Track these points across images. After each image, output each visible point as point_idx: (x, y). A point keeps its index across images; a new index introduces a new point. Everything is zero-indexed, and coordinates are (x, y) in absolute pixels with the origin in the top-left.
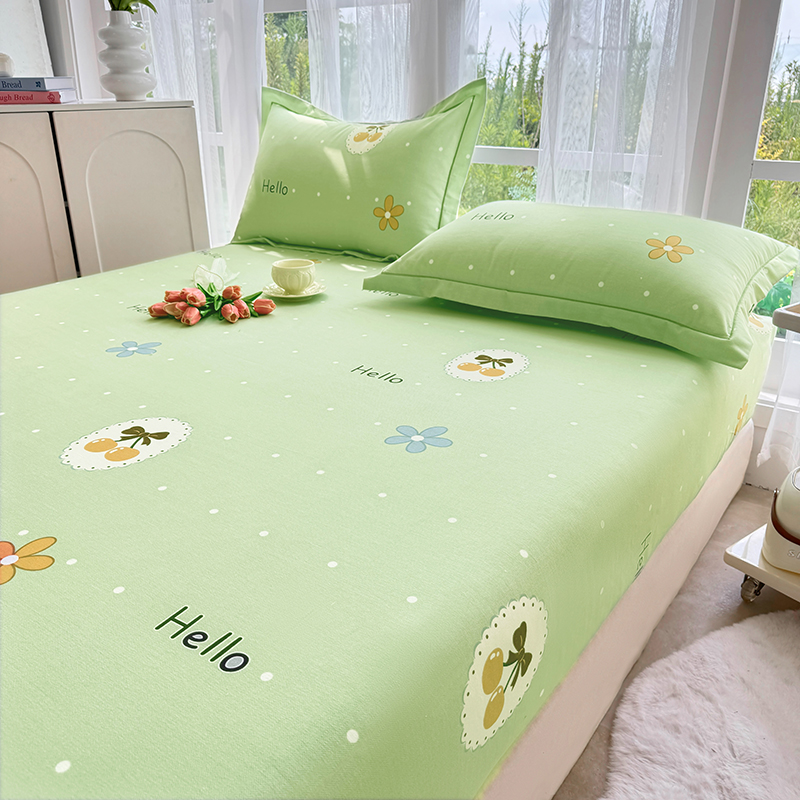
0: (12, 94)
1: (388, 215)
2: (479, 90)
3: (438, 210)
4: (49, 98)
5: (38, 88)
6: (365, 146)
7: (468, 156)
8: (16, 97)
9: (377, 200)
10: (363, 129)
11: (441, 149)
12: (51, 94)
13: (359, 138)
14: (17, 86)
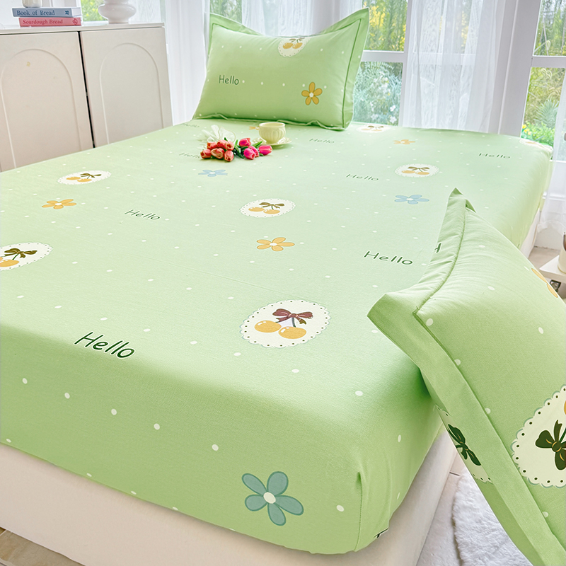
0: (48, 19)
1: (311, 95)
2: (364, 15)
3: (343, 91)
4: (74, 22)
5: (67, 15)
6: (292, 52)
7: (359, 57)
8: (51, 21)
9: (304, 85)
10: (288, 41)
12: (75, 19)
13: (287, 46)
14: (51, 14)
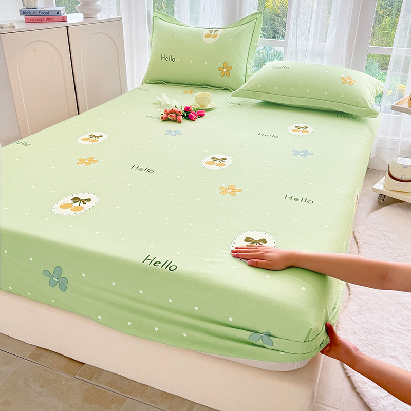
1: (225, 70)
2: (259, 16)
3: (245, 67)
5: (58, 15)
10: (208, 31)
11: (245, 41)
12: (63, 17)
13: (207, 36)
14: (47, 14)
